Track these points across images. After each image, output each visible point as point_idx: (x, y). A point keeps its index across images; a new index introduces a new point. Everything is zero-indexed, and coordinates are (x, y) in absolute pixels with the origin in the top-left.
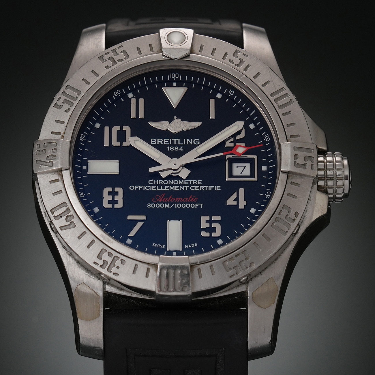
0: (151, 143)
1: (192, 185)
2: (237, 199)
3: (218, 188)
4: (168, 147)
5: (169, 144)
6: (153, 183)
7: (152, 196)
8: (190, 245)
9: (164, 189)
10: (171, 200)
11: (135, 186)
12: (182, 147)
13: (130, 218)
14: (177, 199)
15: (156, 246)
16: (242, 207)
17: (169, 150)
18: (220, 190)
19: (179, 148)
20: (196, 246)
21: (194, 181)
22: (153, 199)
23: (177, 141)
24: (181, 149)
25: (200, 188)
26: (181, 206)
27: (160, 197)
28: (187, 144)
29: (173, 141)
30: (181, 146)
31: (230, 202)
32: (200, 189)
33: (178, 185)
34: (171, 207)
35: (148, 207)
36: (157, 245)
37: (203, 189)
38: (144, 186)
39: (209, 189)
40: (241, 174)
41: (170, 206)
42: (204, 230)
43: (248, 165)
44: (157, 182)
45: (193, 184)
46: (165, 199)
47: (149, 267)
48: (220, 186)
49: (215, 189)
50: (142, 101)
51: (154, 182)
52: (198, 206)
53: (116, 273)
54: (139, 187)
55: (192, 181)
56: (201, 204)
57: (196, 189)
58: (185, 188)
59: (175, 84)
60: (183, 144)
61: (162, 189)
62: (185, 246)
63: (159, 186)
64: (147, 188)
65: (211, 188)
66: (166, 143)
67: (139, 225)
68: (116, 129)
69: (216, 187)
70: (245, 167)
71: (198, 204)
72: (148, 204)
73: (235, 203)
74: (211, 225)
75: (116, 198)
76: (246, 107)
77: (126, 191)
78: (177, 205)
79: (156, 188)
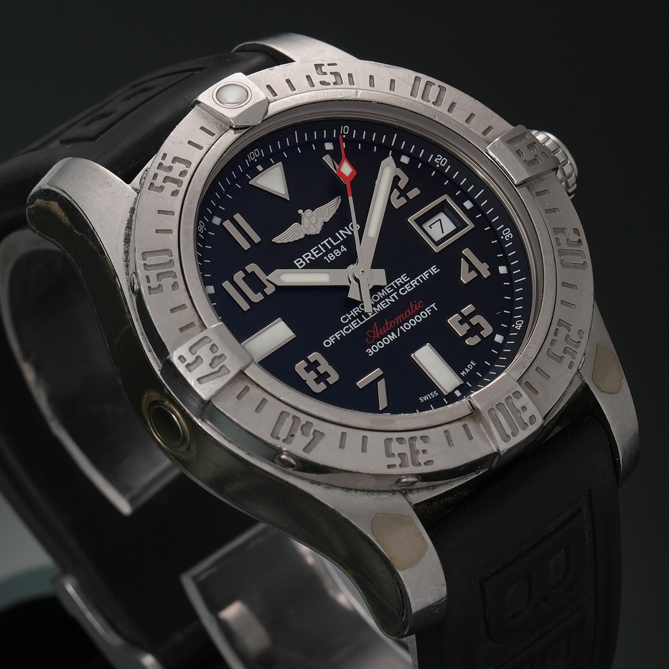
0: (300, 266)
1: (399, 288)
2: (472, 267)
3: (434, 270)
4: (325, 258)
5: (322, 253)
6: (348, 319)
7: (364, 335)
8: (466, 369)
9: (370, 318)
11: (330, 338)
12: (342, 246)
13: (361, 383)
14: (397, 319)
15: (425, 400)
16: (486, 274)
17: (329, 262)
18: (439, 270)
19: (340, 251)
20: (474, 365)
21: (396, 281)
22: (367, 340)
23: (329, 242)
24: (343, 249)
25: (413, 285)
26: (410, 324)
27: (374, 332)
28: (345, 237)
29: (324, 246)
30: (339, 245)
31: (466, 277)
32: (415, 287)
33: (381, 300)
34: (399, 335)
35: (370, 355)
36: (426, 398)
37: (418, 284)
38: (341, 331)
39: (425, 279)
40: (443, 233)
41: (397, 335)
42: (466, 336)
43: (442, 216)
44: (352, 313)
45: (399, 285)
46: (381, 329)
47: (463, 423)
48: (435, 266)
49: (433, 274)
50: (238, 217)
51: (349, 316)
52: (430, 310)
53: (428, 461)
54: (335, 337)
55: (394, 282)
56: (433, 305)
57: (409, 290)
58: (393, 297)
59: (260, 168)
60: (340, 241)
61: (367, 320)
62: (461, 373)
63: (359, 317)
64: (347, 330)
65: (426, 276)
66: (317, 254)
67: (382, 385)
68: (239, 277)
69: (431, 270)
70: (440, 220)
71: (429, 308)
72: (367, 351)
73: (474, 275)
74: (470, 324)
75: (321, 369)
76: (379, 138)
77: (325, 352)
78: (404, 328)
79: (358, 323)
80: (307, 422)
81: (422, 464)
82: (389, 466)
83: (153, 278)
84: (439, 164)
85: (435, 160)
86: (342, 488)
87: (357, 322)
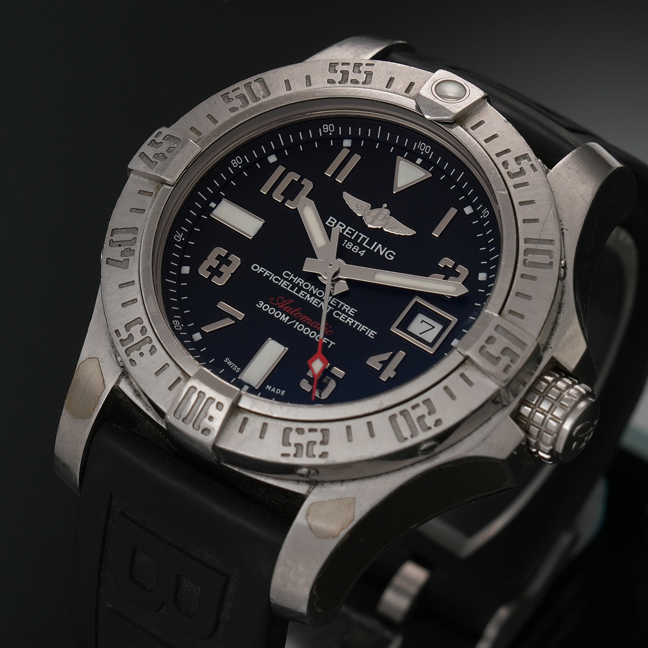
0: (327, 223)
1: (340, 310)
2: (385, 364)
3: (371, 334)
4: (346, 241)
5: (350, 237)
6: (288, 277)
7: (275, 294)
8: (274, 388)
9: (297, 295)
10: (296, 314)
11: (262, 268)
12: (364, 251)
13: (223, 305)
14: (305, 317)
15: (228, 363)
17: (343, 245)
18: (373, 338)
19: (359, 251)
20: (282, 394)
21: (346, 305)
22: (273, 299)
23: (364, 239)
24: (362, 253)
25: (348, 320)
26: (304, 329)
27: (284, 302)
28: (375, 251)
29: (358, 236)
30: (365, 248)
31: (374, 362)
32: (346, 322)
33: (321, 298)
34: (288, 323)
35: (257, 305)
36: (230, 363)
37: (350, 324)
38: (273, 275)
39: (358, 329)
40: (421, 334)
41: (287, 322)
42: (308, 378)
43: (438, 327)
44: (295, 279)
45: (342, 309)
46: (289, 307)
48: (376, 333)
49: (366, 334)
50: (356, 158)
51: (292, 277)
52: (326, 342)
53: (134, 361)
54: (265, 272)
55: (344, 304)
56: (332, 343)
57: (340, 319)
59: (419, 161)
60: (369, 248)
61: (294, 292)
62: (268, 386)
63: (294, 286)
64: (276, 279)
65: (362, 328)
66: (347, 233)
67: (228, 322)
68: (293, 176)
69: (370, 331)
70: (434, 327)
71: (328, 340)
72: (260, 302)
73: (378, 367)
74: (323, 378)
75: (223, 268)
77: (243, 269)
78: (297, 326)
79: (287, 287)
80: (133, 250)
81: (130, 357)
82: (117, 331)
83: (238, 92)
87: (288, 285)
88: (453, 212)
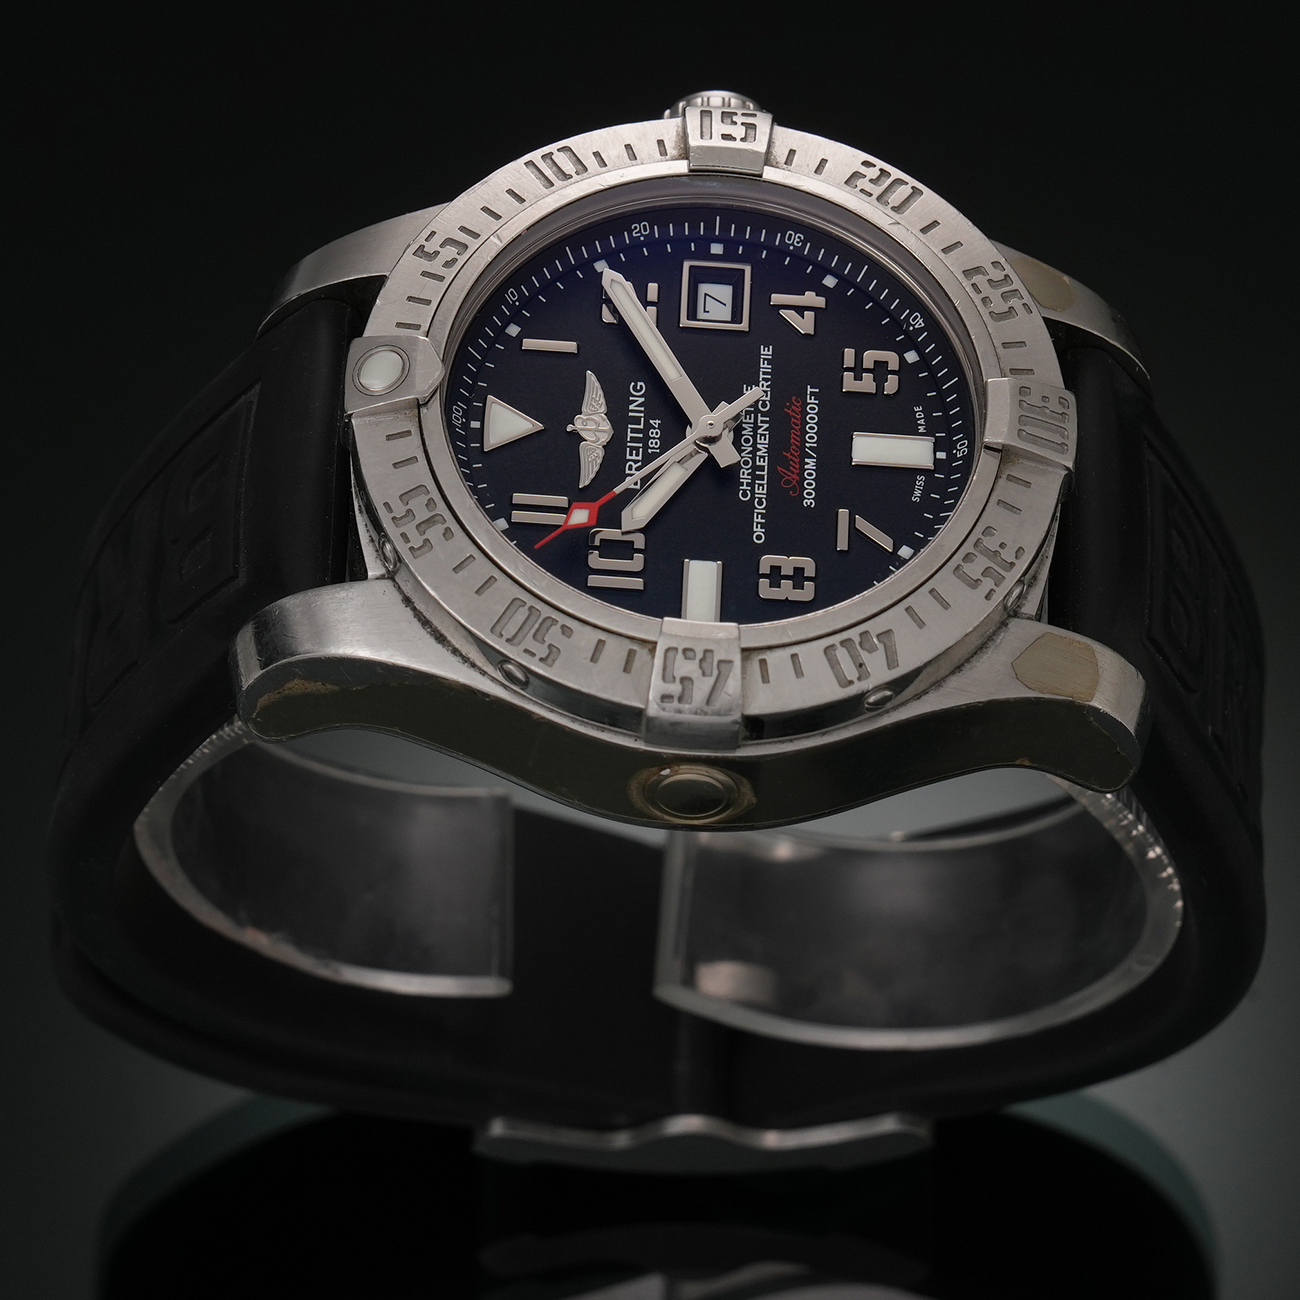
0: (638, 487)
1: (756, 406)
2: (800, 310)
3: (766, 352)
4: (650, 451)
5: (641, 449)
6: (748, 491)
7: (783, 494)
8: (919, 422)
9: (766, 467)
10: (796, 454)
11: (755, 529)
12: (651, 421)
13: (842, 544)
14: (792, 440)
15: (920, 495)
16: (820, 302)
17: (658, 450)
18: (771, 347)
19: (655, 428)
20: (921, 409)
22: (791, 492)
23: (634, 431)
24: (656, 423)
25: (765, 389)
26: (812, 433)
27: (787, 477)
28: (642, 409)
29: (633, 440)
30: (647, 423)
31: (805, 324)
32: (770, 389)
33: (754, 437)
34: (815, 456)
35: (812, 506)
36: (918, 493)
37: (769, 383)
38: (756, 511)
39: (770, 370)
40: (726, 305)
41: (814, 458)
42: (880, 387)
43: (704, 288)
44: (745, 481)
46: (791, 468)
47: (1004, 476)
48: (762, 347)
49: (770, 357)
50: (519, 498)
51: (745, 487)
52: (813, 397)
53: (1017, 552)
54: (758, 523)
56: (809, 390)
57: (768, 398)
58: (762, 422)
59: (475, 424)
60: (642, 419)
61: (765, 473)
62: (920, 431)
63: (755, 477)
64: (760, 503)
65: (766, 366)
66: (637, 455)
67: (862, 524)
68: (595, 560)
69: (764, 355)
70: (706, 294)
71: (808, 396)
72: (806, 506)
73: (810, 315)
74: (868, 371)
75: (787, 570)
76: (553, 270)
77: (768, 548)
78: (811, 441)
79: (762, 485)
80: (861, 635)
81: (1015, 560)
82: (988, 597)
83: (533, 646)
84: (642, 235)
85: (634, 235)
86: (953, 673)
87: (759, 485)
88: (529, 344)
